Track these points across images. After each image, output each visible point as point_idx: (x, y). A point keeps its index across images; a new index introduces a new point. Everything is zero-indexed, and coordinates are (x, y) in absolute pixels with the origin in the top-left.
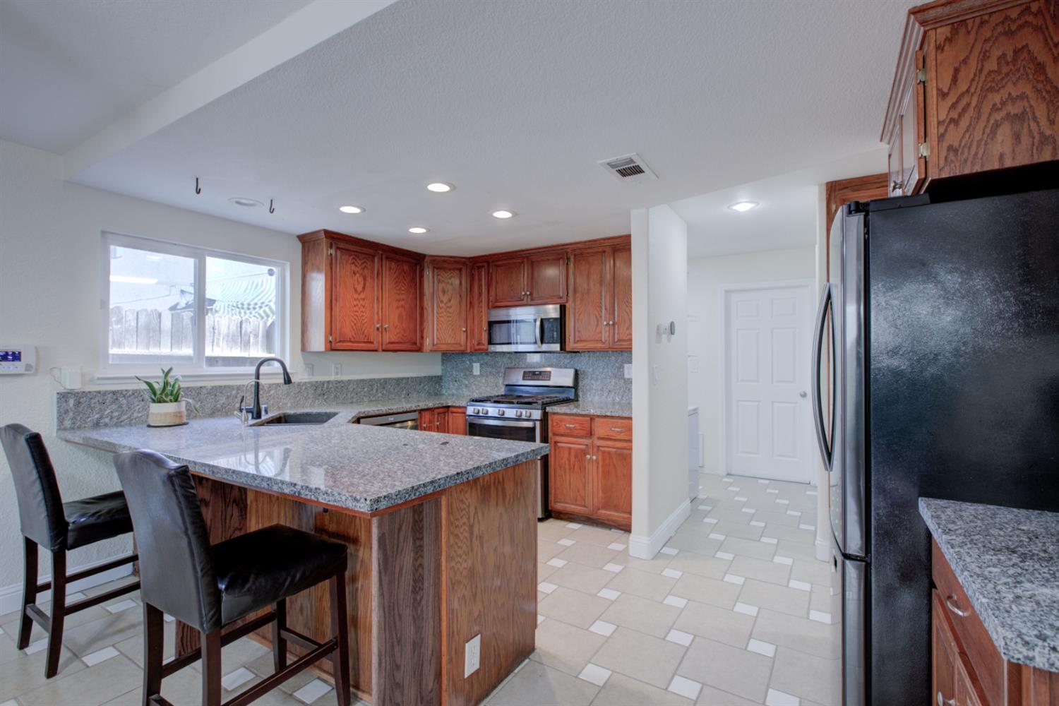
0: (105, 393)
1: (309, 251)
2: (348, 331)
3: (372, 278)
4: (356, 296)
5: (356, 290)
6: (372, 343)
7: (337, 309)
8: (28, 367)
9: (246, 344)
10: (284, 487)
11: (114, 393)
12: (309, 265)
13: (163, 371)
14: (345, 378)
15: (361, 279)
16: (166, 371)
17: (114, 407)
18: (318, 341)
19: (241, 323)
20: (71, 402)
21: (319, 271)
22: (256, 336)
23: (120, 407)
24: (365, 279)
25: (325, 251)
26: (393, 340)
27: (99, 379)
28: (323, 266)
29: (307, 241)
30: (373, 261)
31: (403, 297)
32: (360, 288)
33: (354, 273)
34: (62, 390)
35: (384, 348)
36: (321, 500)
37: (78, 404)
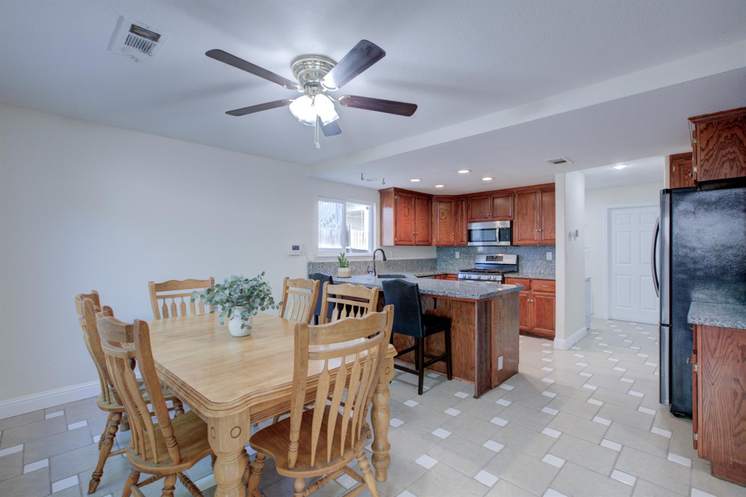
0: (319, 263)
1: (384, 197)
2: (403, 237)
3: (412, 209)
4: (406, 218)
5: (405, 215)
6: (411, 241)
7: (398, 225)
8: (301, 252)
9: (333, 242)
10: (439, 293)
11: (322, 263)
12: (384, 204)
13: (341, 254)
14: (396, 259)
15: (407, 210)
16: (342, 254)
17: (322, 269)
18: (389, 240)
19: (331, 231)
20: (311, 266)
21: (390, 206)
22: (337, 237)
23: (324, 269)
24: (409, 210)
25: (393, 197)
26: (420, 240)
27: (319, 257)
28: (393, 204)
29: (383, 193)
30: (412, 201)
31: (423, 218)
32: (407, 215)
33: (405, 207)
34: (308, 262)
35: (416, 244)
36: (457, 297)
37: (313, 267)
